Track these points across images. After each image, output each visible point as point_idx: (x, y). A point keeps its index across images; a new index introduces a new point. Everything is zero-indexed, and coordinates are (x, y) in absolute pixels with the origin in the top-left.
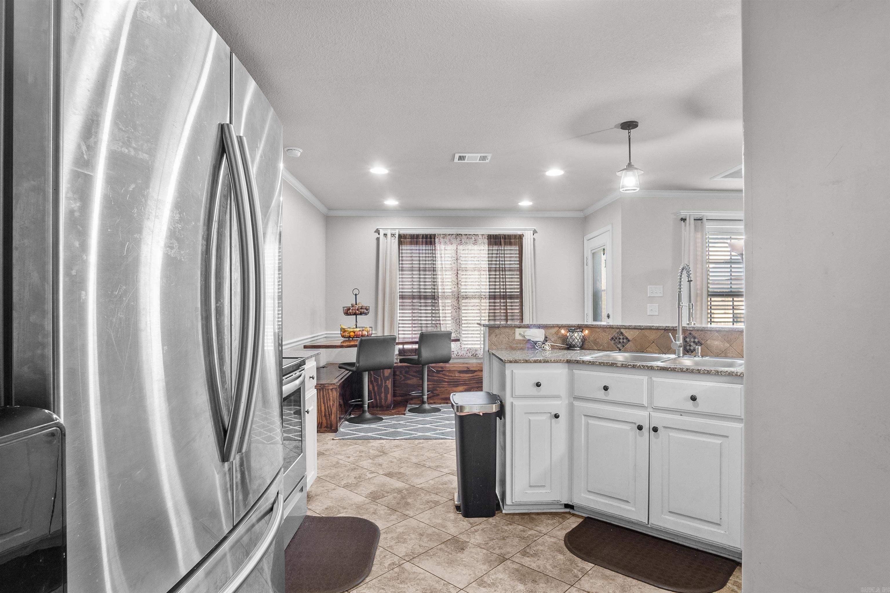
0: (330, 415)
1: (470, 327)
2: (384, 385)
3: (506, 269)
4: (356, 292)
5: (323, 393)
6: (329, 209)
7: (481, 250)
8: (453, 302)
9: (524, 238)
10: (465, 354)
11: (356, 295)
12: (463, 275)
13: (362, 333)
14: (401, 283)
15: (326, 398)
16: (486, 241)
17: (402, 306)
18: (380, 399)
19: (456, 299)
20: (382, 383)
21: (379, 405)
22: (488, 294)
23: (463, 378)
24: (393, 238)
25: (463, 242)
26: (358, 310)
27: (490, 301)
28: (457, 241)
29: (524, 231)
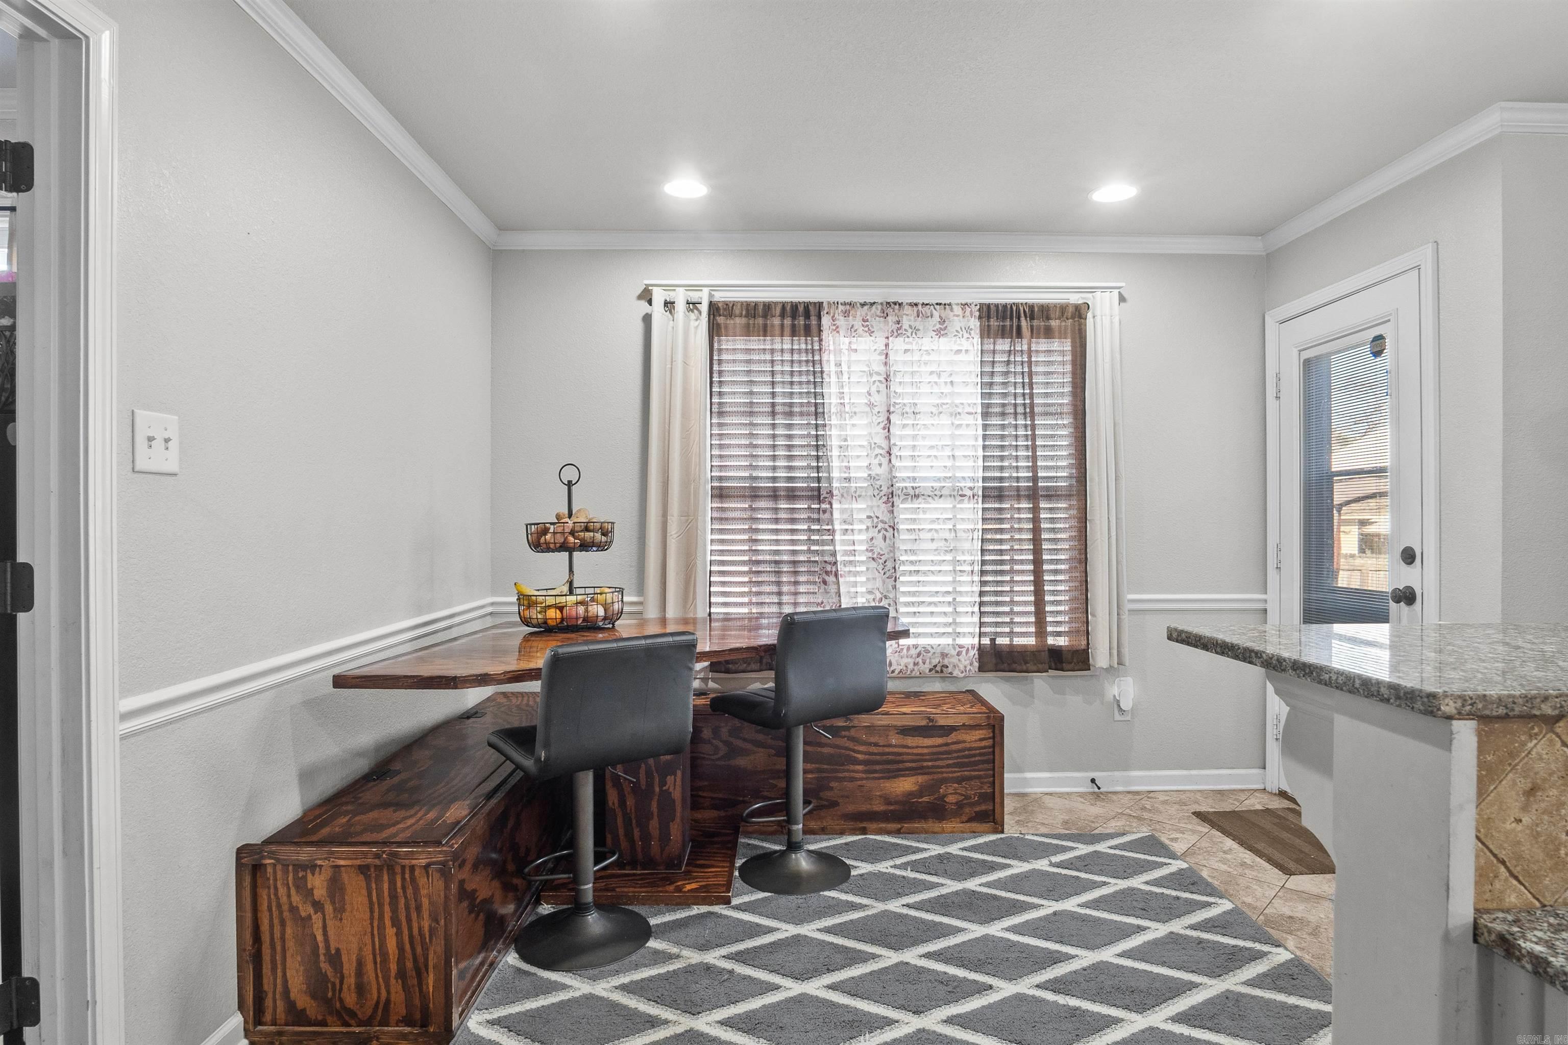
0: (420, 972)
1: (925, 583)
2: (657, 789)
3: (1036, 410)
4: (570, 474)
5: (392, 883)
6: (502, 227)
7: (959, 352)
8: (875, 509)
9: (1090, 315)
10: (911, 666)
11: (570, 484)
12: (904, 426)
13: (587, 611)
14: (716, 452)
15: (402, 901)
16: (975, 323)
17: (721, 519)
18: (646, 837)
19: (885, 499)
20: (650, 785)
21: (640, 856)
22: (981, 484)
23: (915, 751)
24: (693, 316)
25: (906, 325)
26: (572, 533)
27: (986, 506)
28: (887, 323)
29: (1090, 295)
